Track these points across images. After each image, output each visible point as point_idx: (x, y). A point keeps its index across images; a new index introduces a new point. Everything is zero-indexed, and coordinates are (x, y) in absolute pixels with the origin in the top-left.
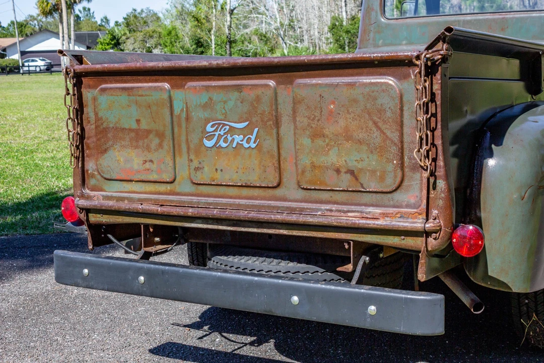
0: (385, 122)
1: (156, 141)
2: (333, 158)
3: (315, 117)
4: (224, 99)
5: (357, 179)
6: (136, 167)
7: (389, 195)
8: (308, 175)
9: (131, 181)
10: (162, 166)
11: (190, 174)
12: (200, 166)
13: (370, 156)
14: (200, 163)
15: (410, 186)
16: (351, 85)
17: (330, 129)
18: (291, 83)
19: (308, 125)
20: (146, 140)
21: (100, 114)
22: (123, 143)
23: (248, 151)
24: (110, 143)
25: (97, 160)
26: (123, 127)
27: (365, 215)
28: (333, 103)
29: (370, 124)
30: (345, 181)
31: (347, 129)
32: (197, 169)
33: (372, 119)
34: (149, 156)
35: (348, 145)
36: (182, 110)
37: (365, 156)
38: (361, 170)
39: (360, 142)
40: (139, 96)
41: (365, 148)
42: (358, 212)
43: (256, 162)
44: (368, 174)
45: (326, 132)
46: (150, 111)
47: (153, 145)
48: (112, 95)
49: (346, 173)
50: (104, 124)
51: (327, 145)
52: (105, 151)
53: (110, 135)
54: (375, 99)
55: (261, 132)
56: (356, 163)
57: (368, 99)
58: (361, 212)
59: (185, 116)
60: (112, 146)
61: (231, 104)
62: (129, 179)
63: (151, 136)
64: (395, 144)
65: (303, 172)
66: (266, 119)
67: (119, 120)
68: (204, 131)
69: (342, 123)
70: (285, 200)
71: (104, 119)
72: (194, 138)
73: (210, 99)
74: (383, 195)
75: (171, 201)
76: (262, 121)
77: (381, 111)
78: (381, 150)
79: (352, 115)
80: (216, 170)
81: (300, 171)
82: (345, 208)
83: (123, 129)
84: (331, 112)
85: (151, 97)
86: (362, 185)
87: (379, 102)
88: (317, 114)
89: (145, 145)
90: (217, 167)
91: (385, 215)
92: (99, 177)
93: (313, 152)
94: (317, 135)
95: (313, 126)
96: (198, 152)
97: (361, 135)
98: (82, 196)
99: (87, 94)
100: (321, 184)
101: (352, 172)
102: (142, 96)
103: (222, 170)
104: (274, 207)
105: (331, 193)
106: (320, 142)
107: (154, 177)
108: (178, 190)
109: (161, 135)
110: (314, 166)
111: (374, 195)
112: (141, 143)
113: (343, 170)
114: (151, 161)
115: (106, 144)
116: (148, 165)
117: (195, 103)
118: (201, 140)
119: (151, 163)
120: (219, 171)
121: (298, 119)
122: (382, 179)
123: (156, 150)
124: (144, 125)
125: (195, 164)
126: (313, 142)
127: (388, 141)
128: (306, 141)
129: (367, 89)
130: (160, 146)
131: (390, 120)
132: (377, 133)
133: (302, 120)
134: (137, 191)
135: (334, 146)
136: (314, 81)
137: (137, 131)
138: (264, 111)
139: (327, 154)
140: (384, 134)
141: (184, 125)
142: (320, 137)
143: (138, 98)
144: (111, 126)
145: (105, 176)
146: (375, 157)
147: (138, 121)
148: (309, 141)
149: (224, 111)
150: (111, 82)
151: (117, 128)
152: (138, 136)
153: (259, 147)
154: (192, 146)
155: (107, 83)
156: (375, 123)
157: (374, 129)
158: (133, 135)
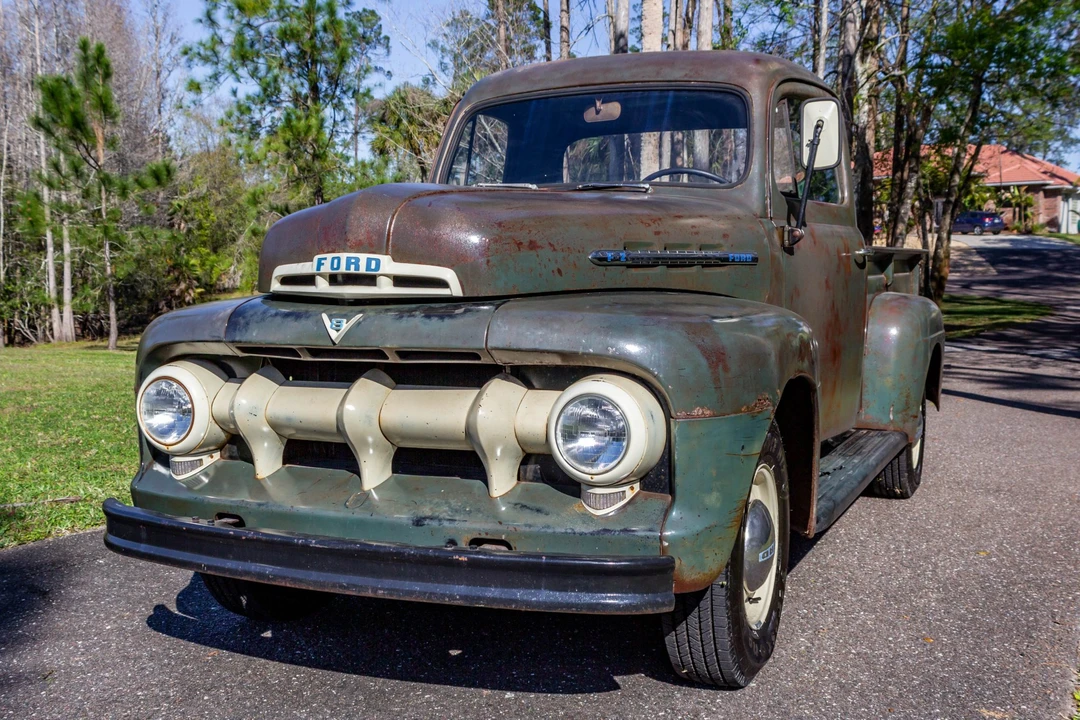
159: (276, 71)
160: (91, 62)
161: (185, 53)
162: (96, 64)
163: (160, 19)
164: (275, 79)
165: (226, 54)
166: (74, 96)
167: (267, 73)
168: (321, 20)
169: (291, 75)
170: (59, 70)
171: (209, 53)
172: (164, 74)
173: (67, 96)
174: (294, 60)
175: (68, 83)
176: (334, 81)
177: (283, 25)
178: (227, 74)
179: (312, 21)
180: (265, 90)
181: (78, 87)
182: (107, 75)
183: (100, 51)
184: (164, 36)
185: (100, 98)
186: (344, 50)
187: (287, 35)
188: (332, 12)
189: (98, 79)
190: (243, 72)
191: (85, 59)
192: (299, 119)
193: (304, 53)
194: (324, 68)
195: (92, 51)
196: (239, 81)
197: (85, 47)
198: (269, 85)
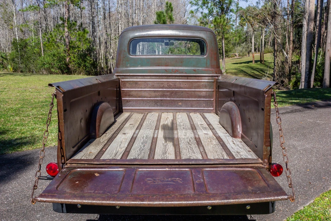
159: (213, 6)
160: (168, 7)
161: (191, 3)
162: (170, 8)
164: (212, 9)
165: (200, 3)
166: (164, 16)
167: (210, 7)
169: (217, 7)
170: (160, 10)
171: (196, 3)
172: (186, 6)
173: (163, 16)
174: (218, 3)
175: (163, 13)
176: (228, 8)
178: (200, 8)
180: (209, 12)
181: (165, 14)
182: (172, 10)
183: (171, 5)
185: (170, 16)
186: (231, 0)
189: (169, 12)
190: (204, 7)
191: (167, 7)
192: (218, 19)
193: (220, 1)
194: (225, 5)
195: (169, 5)
196: (203, 10)
197: (167, 4)
198: (210, 10)
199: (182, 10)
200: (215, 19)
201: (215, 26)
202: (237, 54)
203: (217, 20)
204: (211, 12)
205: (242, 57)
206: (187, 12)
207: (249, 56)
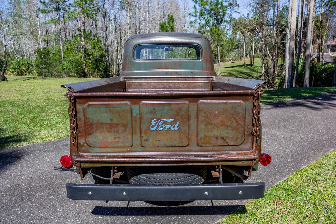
0: (239, 118)
1: (123, 128)
2: (215, 133)
3: (208, 116)
4: (162, 109)
5: (225, 141)
6: (110, 141)
7: (238, 146)
8: (203, 141)
9: (107, 147)
10: (126, 140)
11: (141, 143)
12: (147, 139)
13: (232, 131)
14: (147, 138)
15: (247, 142)
16: (225, 103)
17: (214, 121)
18: (197, 102)
19: (204, 120)
20: (116, 128)
21: (88, 117)
22: (102, 130)
23: (173, 132)
24: (94, 130)
25: (86, 138)
26: (102, 122)
27: (229, 155)
28: (217, 111)
29: (233, 118)
30: (220, 142)
31: (222, 121)
32: (145, 140)
33: (233, 117)
34: (118, 136)
35: (222, 127)
36: (138, 114)
37: (229, 132)
38: (227, 137)
39: (228, 126)
40: (112, 108)
41: (229, 128)
42: (226, 154)
43: (178, 136)
44: (230, 138)
45: (213, 122)
46: (119, 115)
47: (120, 131)
48: (95, 107)
49: (220, 138)
50: (90, 121)
51: (213, 128)
52: (91, 134)
53: (94, 126)
54: (235, 109)
55: (181, 123)
56: (225, 135)
57: (232, 109)
58: (228, 154)
59: (139, 117)
60: (95, 131)
61: (165, 111)
62: (106, 146)
63: (119, 126)
64: (243, 126)
65: (201, 139)
66: (183, 118)
67: (100, 119)
68: (150, 123)
69: (220, 119)
70: (191, 151)
71: (90, 118)
72: (144, 127)
73: (154, 109)
74: (235, 146)
75: (132, 155)
76: (181, 118)
77: (237, 114)
78: (236, 129)
79: (225, 115)
80: (156, 140)
81: (199, 139)
82: (220, 153)
83: (102, 123)
84: (216, 114)
85: (120, 108)
86: (227, 143)
87: (237, 110)
88: (209, 115)
89: (116, 130)
90: (156, 139)
91: (238, 154)
92: (87, 146)
93: (206, 131)
94: (208, 124)
95: (207, 120)
96: (146, 133)
97: (229, 123)
98: (79, 156)
99: (79, 107)
100: (209, 144)
101: (223, 138)
102: (115, 108)
103: (159, 140)
104: (187, 155)
105: (212, 147)
106: (209, 127)
107: (121, 145)
108: (134, 150)
109: (125, 126)
110: (206, 137)
111: (232, 146)
112: (113, 130)
113: (219, 138)
114: (119, 138)
115: (91, 131)
116: (117, 140)
117: (146, 111)
118: (148, 128)
119: (119, 139)
120: (157, 141)
121: (199, 117)
122: (236, 140)
123: (122, 132)
124: (115, 121)
125: (145, 138)
126: (206, 126)
127: (240, 126)
128: (203, 127)
129: (232, 105)
130: (125, 130)
131: (241, 117)
132: (235, 122)
133: (201, 118)
134: (110, 151)
135: (216, 128)
136: (208, 101)
137: (110, 124)
138: (183, 114)
139: (212, 131)
140: (238, 122)
141: (138, 121)
142: (210, 125)
143: (112, 109)
144: (95, 122)
145: (91, 146)
146: (234, 132)
147: (111, 120)
148: (204, 126)
149: (161, 114)
150: (95, 101)
151: (98, 123)
152: (111, 127)
153: (179, 130)
154: (143, 130)
155: (92, 102)
156: (235, 119)
157: (234, 121)
158: (108, 126)
159: (209, 18)
160: (170, 19)
161: (189, 15)
162: (171, 19)
163: (185, 5)
164: (209, 20)
165: (198, 15)
166: (166, 27)
167: (207, 19)
168: (220, 6)
169: (212, 19)
170: (164, 21)
171: (195, 15)
172: (186, 17)
174: (213, 15)
175: (165, 24)
176: (222, 19)
177: (211, 7)
178: (198, 19)
179: (217, 6)
181: (167, 25)
182: (173, 22)
183: (172, 17)
184: (186, 9)
185: (172, 27)
186: (224, 13)
187: (212, 10)
188: (222, 4)
189: (171, 23)
190: (201, 18)
191: (169, 18)
192: (214, 29)
193: (216, 14)
194: (220, 17)
195: (170, 17)
196: (201, 21)
197: (169, 16)
198: (207, 22)
199: (183, 21)
200: (211, 29)
201: (211, 35)
202: (231, 59)
203: (212, 30)
204: (207, 23)
205: (235, 61)
206: (187, 23)
207: (241, 60)
